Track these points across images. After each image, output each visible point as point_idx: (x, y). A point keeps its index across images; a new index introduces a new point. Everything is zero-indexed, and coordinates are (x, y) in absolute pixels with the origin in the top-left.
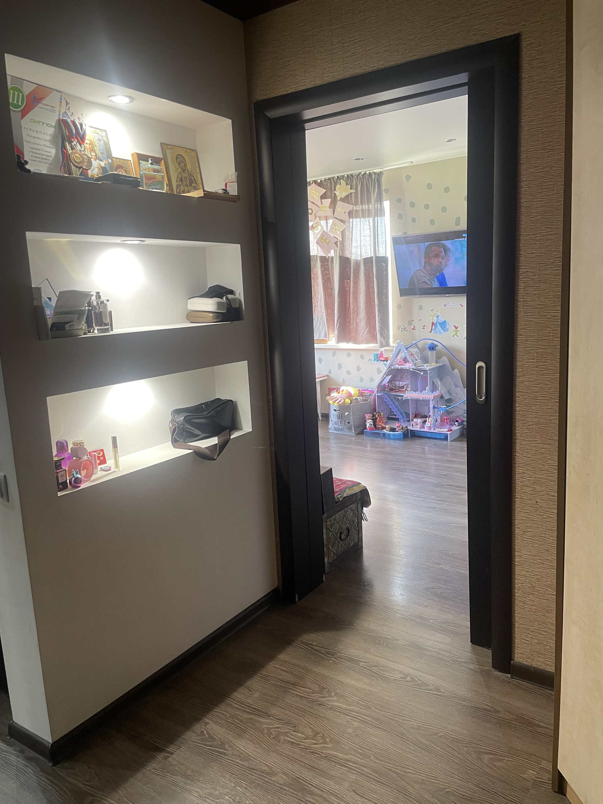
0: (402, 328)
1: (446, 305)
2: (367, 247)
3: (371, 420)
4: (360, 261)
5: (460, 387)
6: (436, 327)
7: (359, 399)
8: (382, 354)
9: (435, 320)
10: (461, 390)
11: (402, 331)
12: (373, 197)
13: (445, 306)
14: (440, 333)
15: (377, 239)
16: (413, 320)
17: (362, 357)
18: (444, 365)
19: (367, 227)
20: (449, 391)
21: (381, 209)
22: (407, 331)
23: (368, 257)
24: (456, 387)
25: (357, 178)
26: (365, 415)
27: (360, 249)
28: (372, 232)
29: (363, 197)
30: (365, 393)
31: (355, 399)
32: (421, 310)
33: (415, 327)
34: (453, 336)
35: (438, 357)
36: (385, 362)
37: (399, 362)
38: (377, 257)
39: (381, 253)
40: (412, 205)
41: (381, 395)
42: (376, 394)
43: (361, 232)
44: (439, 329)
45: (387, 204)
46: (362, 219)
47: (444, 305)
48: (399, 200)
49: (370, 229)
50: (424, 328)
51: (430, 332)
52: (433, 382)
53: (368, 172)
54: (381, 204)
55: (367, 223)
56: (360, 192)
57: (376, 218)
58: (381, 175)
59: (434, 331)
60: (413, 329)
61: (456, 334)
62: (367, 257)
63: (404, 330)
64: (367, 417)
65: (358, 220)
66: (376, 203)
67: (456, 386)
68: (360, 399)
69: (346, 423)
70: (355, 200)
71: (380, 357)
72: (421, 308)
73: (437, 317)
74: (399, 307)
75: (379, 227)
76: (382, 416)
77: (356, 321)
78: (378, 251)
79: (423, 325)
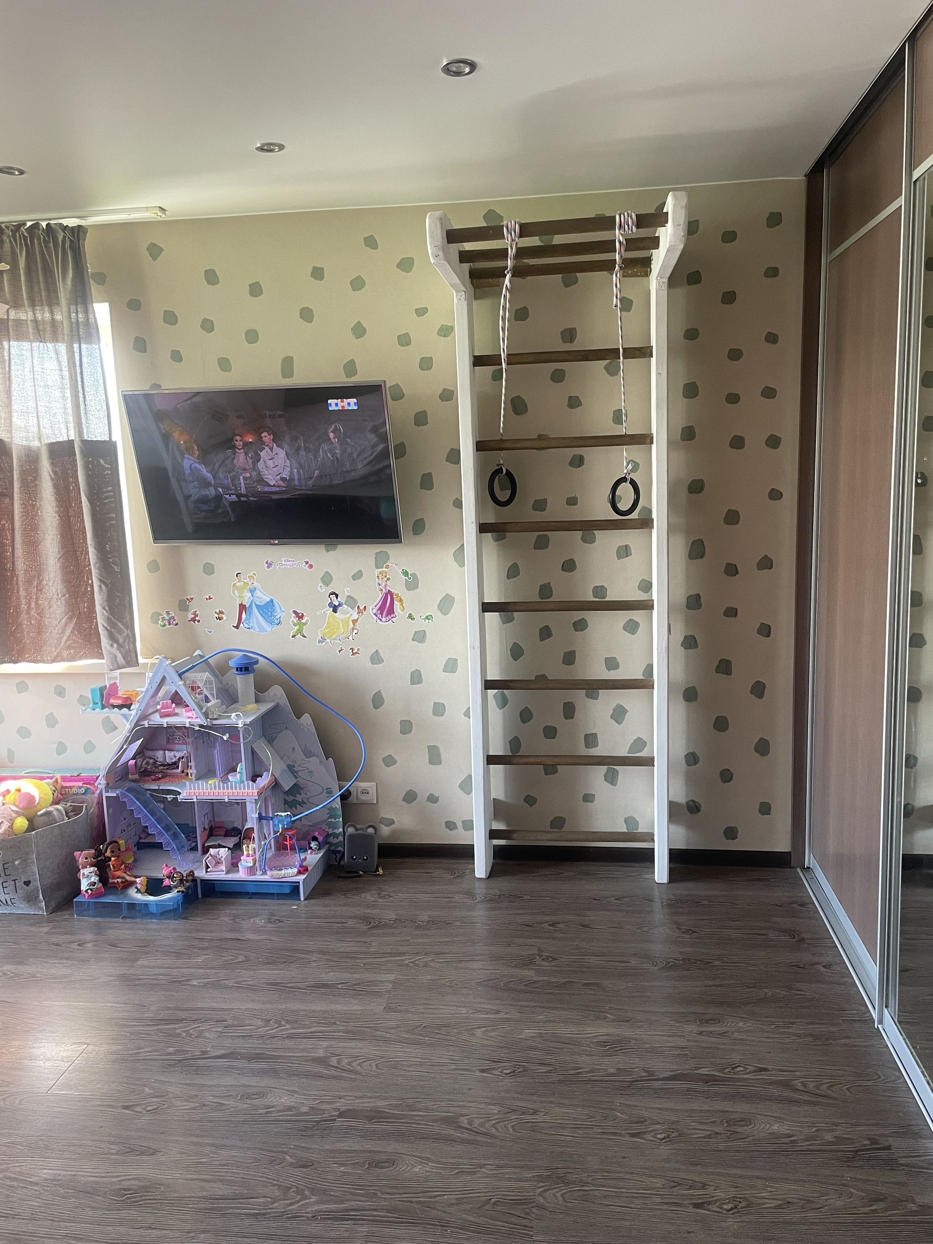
0: (163, 619)
1: (271, 564)
2: (55, 414)
3: (92, 869)
4: (39, 449)
5: (317, 757)
6: (249, 615)
7: (55, 813)
8: (114, 687)
9: (246, 599)
10: (321, 762)
11: (165, 625)
12: (65, 287)
13: (269, 565)
14: (262, 630)
15: (81, 395)
16: (192, 599)
17: (60, 692)
18: (277, 706)
19: (51, 365)
20: (291, 768)
21: (87, 323)
22: (177, 624)
23: (61, 439)
24: (307, 757)
25: (14, 236)
26: (77, 854)
27: (35, 420)
28: (67, 377)
29: (36, 288)
30: (71, 787)
31: (42, 815)
32: (210, 575)
33: (196, 616)
34: (294, 636)
35: (261, 688)
36: (125, 710)
37: (162, 708)
38: (85, 443)
39: (96, 432)
40: (170, 318)
41: (117, 797)
42: (105, 795)
43: (36, 376)
44: (257, 619)
45: (102, 311)
46: (35, 344)
47: (267, 563)
48: (135, 305)
49: (61, 370)
50: (220, 619)
51: (237, 627)
52: (253, 752)
53: (44, 224)
54: (86, 312)
55: (53, 355)
56: (25, 273)
57: (76, 346)
58: (81, 234)
59: (246, 626)
60: (193, 620)
61: (300, 631)
62: (58, 440)
63: (170, 624)
64: (81, 860)
65: (26, 345)
66: (73, 308)
67: (308, 754)
68: (58, 810)
69: (20, 884)
70: (11, 292)
71: (109, 695)
72: (209, 569)
73: (252, 591)
74: (154, 567)
75: (85, 365)
76: (123, 848)
77: (36, 603)
78: (88, 428)
79: (218, 611)
